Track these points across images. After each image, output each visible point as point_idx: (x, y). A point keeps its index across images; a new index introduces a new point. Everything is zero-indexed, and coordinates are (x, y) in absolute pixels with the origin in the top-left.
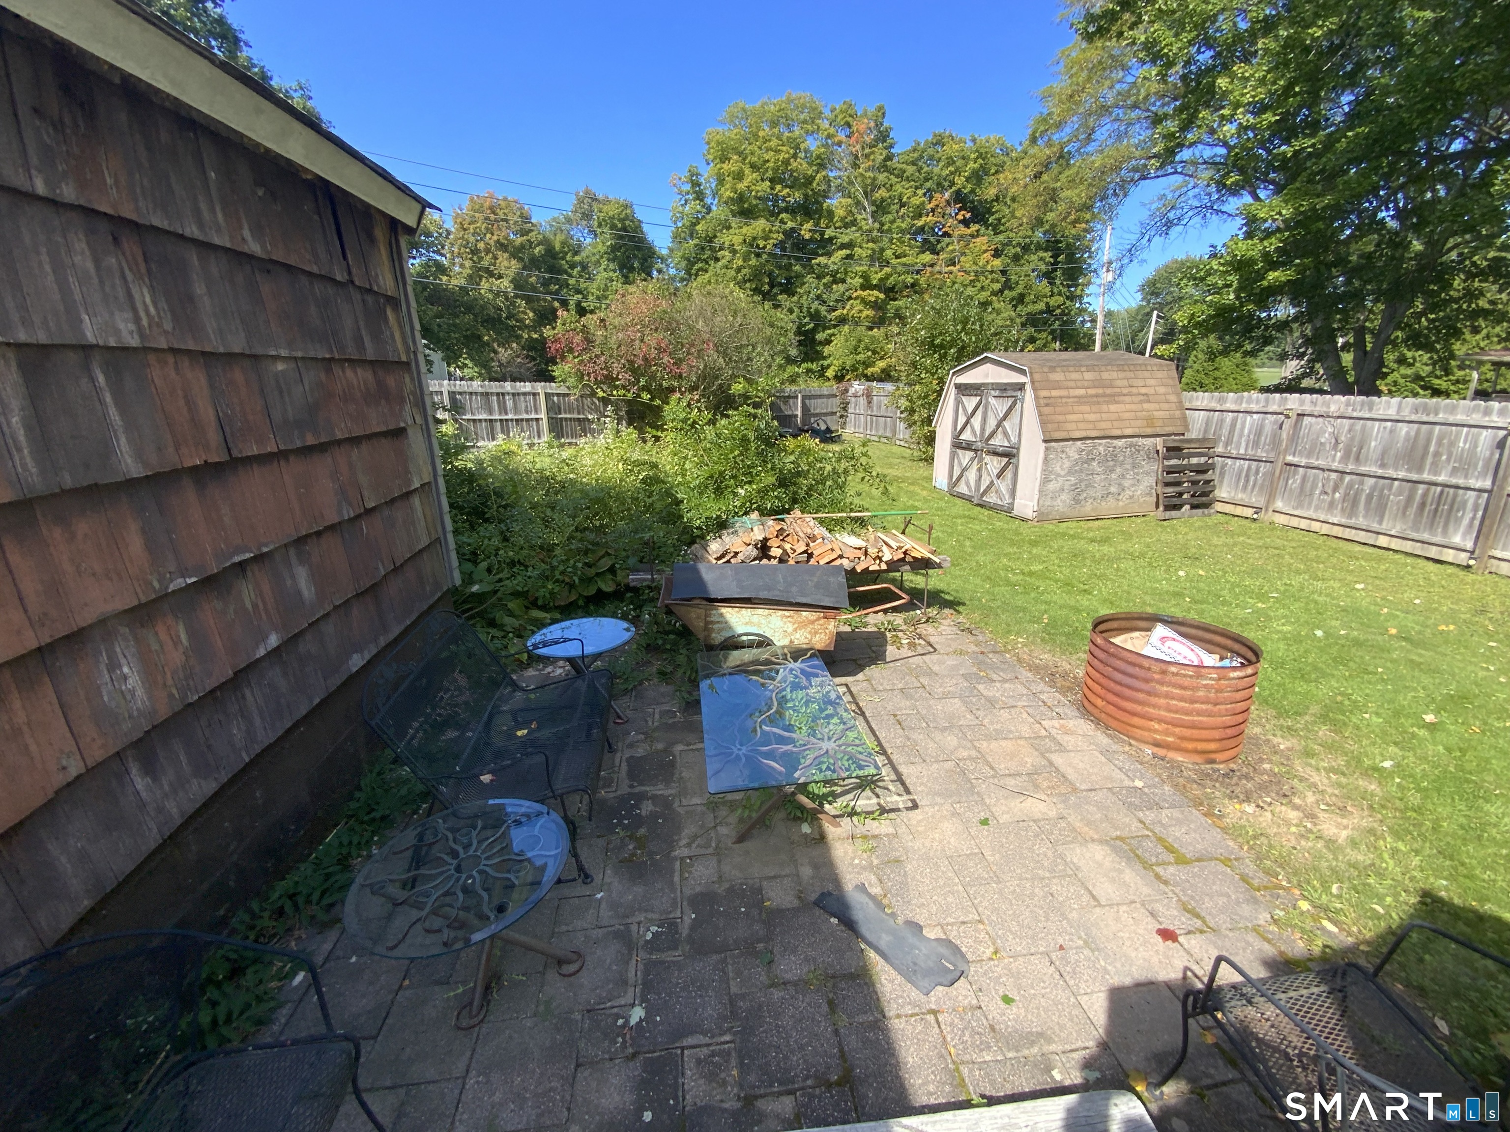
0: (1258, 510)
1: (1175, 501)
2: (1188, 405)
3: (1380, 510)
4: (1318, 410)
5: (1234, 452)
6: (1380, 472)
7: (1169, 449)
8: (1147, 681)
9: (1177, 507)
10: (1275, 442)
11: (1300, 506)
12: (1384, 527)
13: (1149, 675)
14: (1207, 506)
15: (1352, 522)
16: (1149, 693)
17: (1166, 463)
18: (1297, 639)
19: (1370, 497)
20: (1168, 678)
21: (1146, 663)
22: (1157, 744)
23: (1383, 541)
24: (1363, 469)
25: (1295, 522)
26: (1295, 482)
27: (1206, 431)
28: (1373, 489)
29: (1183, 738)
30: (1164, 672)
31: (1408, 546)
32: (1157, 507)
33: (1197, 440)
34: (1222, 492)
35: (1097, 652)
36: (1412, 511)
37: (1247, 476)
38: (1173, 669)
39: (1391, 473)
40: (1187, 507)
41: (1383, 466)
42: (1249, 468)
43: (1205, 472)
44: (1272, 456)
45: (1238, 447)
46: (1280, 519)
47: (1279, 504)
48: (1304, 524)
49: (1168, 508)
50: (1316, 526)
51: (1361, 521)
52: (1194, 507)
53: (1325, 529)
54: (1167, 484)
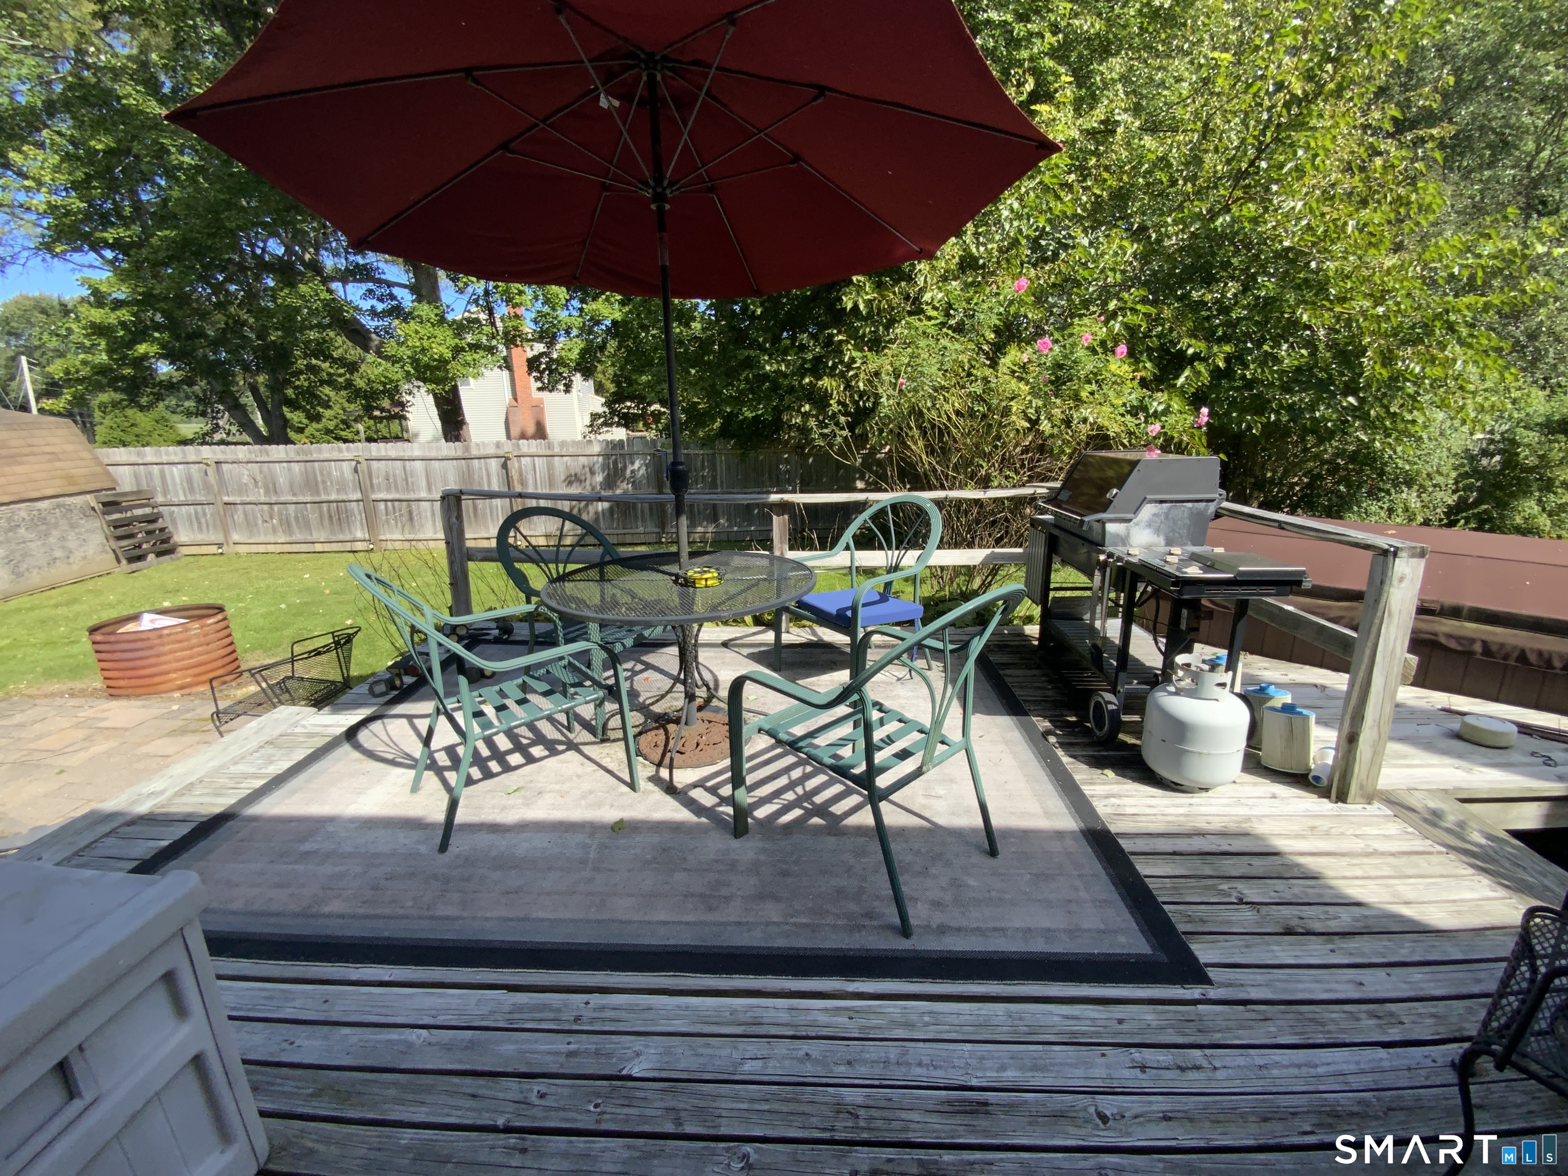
0: (220, 545)
1: (137, 552)
2: (106, 461)
3: (306, 525)
4: (230, 457)
5: (175, 500)
6: (295, 499)
7: (105, 504)
8: (151, 648)
9: (140, 558)
10: (207, 487)
11: (252, 534)
12: (316, 536)
13: (150, 643)
14: (170, 551)
15: (293, 539)
16: (158, 656)
17: (108, 518)
18: (271, 613)
19: (296, 518)
20: (166, 640)
21: (144, 636)
22: (181, 688)
23: (318, 547)
24: (283, 499)
25: (255, 549)
26: (239, 515)
27: (138, 484)
28: (296, 512)
29: (196, 675)
30: (160, 637)
31: (335, 547)
32: (119, 561)
33: (133, 493)
34: (181, 536)
35: (100, 647)
36: (326, 522)
37: (197, 519)
38: (166, 632)
39: (301, 499)
40: (151, 557)
41: (294, 495)
42: (196, 513)
43: (154, 521)
44: (211, 499)
45: (177, 495)
46: (242, 549)
47: (236, 537)
48: (262, 549)
49: (131, 560)
50: (271, 548)
51: (298, 537)
52: (159, 554)
53: (279, 548)
54: (119, 538)
